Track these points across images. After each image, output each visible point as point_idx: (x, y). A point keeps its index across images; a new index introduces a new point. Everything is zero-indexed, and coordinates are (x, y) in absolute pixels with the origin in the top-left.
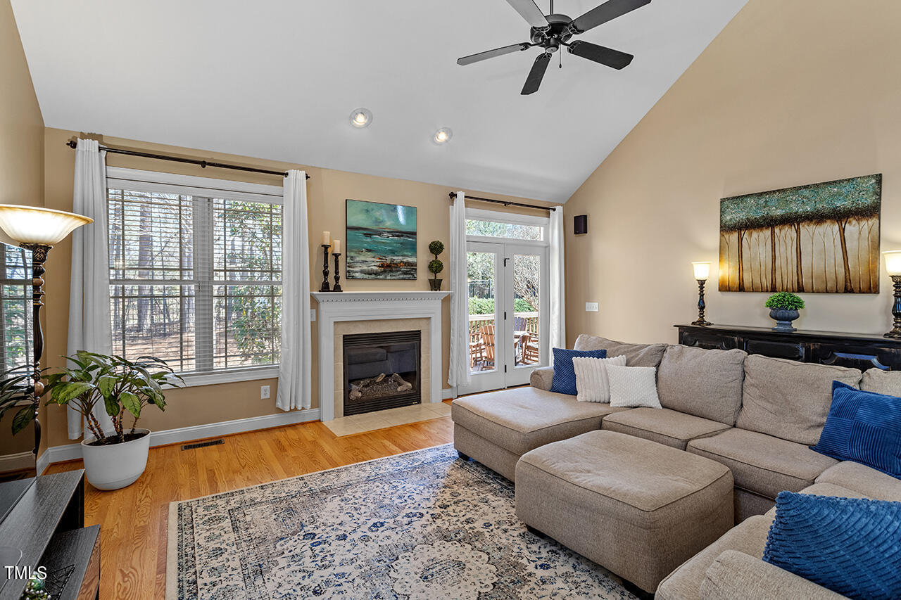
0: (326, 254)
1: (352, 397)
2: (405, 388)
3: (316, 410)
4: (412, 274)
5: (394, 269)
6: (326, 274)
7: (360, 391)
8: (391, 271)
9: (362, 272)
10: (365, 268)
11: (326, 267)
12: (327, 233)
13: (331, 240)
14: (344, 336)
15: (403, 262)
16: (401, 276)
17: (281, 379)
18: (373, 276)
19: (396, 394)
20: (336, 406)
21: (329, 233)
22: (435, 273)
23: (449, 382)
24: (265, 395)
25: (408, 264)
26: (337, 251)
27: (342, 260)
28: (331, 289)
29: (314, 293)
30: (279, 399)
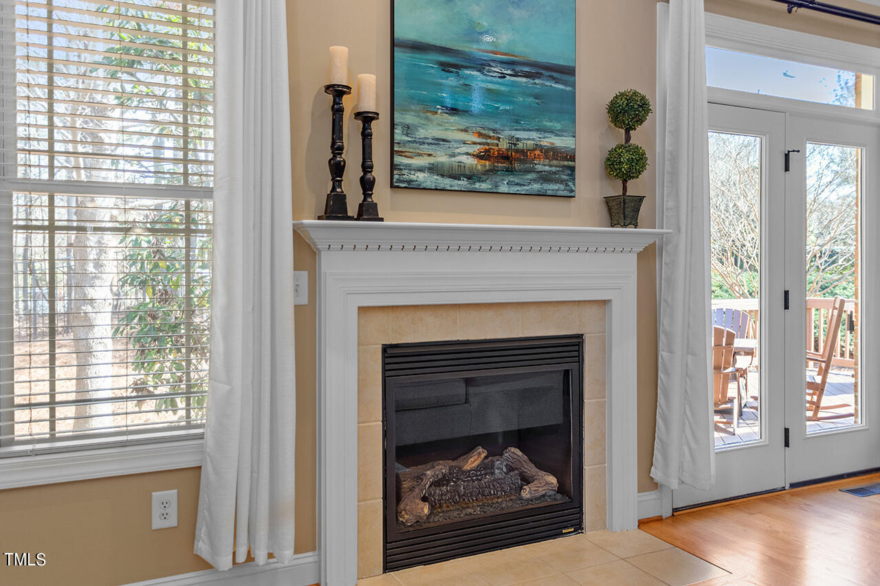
0: (337, 111)
1: (406, 517)
2: (541, 491)
3: (308, 558)
4: (561, 181)
5: (517, 165)
6: (337, 170)
7: (424, 499)
8: (510, 171)
9: (432, 169)
10: (442, 158)
11: (337, 149)
12: (341, 51)
13: (351, 73)
14: (386, 348)
15: (541, 148)
16: (536, 187)
17: (208, 472)
18: (463, 183)
19: (518, 507)
20: (362, 547)
21: (345, 49)
22: (626, 178)
23: (656, 473)
24: (164, 516)
25: (552, 153)
26: (369, 105)
27: (379, 129)
28: (350, 214)
29: (305, 221)
30: (202, 532)
